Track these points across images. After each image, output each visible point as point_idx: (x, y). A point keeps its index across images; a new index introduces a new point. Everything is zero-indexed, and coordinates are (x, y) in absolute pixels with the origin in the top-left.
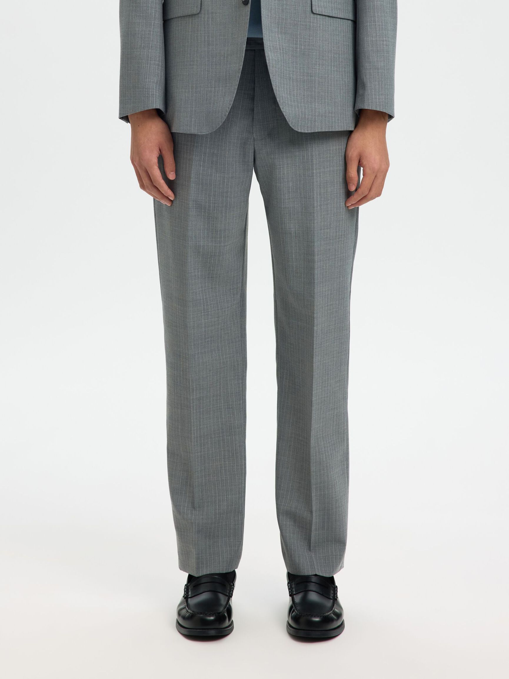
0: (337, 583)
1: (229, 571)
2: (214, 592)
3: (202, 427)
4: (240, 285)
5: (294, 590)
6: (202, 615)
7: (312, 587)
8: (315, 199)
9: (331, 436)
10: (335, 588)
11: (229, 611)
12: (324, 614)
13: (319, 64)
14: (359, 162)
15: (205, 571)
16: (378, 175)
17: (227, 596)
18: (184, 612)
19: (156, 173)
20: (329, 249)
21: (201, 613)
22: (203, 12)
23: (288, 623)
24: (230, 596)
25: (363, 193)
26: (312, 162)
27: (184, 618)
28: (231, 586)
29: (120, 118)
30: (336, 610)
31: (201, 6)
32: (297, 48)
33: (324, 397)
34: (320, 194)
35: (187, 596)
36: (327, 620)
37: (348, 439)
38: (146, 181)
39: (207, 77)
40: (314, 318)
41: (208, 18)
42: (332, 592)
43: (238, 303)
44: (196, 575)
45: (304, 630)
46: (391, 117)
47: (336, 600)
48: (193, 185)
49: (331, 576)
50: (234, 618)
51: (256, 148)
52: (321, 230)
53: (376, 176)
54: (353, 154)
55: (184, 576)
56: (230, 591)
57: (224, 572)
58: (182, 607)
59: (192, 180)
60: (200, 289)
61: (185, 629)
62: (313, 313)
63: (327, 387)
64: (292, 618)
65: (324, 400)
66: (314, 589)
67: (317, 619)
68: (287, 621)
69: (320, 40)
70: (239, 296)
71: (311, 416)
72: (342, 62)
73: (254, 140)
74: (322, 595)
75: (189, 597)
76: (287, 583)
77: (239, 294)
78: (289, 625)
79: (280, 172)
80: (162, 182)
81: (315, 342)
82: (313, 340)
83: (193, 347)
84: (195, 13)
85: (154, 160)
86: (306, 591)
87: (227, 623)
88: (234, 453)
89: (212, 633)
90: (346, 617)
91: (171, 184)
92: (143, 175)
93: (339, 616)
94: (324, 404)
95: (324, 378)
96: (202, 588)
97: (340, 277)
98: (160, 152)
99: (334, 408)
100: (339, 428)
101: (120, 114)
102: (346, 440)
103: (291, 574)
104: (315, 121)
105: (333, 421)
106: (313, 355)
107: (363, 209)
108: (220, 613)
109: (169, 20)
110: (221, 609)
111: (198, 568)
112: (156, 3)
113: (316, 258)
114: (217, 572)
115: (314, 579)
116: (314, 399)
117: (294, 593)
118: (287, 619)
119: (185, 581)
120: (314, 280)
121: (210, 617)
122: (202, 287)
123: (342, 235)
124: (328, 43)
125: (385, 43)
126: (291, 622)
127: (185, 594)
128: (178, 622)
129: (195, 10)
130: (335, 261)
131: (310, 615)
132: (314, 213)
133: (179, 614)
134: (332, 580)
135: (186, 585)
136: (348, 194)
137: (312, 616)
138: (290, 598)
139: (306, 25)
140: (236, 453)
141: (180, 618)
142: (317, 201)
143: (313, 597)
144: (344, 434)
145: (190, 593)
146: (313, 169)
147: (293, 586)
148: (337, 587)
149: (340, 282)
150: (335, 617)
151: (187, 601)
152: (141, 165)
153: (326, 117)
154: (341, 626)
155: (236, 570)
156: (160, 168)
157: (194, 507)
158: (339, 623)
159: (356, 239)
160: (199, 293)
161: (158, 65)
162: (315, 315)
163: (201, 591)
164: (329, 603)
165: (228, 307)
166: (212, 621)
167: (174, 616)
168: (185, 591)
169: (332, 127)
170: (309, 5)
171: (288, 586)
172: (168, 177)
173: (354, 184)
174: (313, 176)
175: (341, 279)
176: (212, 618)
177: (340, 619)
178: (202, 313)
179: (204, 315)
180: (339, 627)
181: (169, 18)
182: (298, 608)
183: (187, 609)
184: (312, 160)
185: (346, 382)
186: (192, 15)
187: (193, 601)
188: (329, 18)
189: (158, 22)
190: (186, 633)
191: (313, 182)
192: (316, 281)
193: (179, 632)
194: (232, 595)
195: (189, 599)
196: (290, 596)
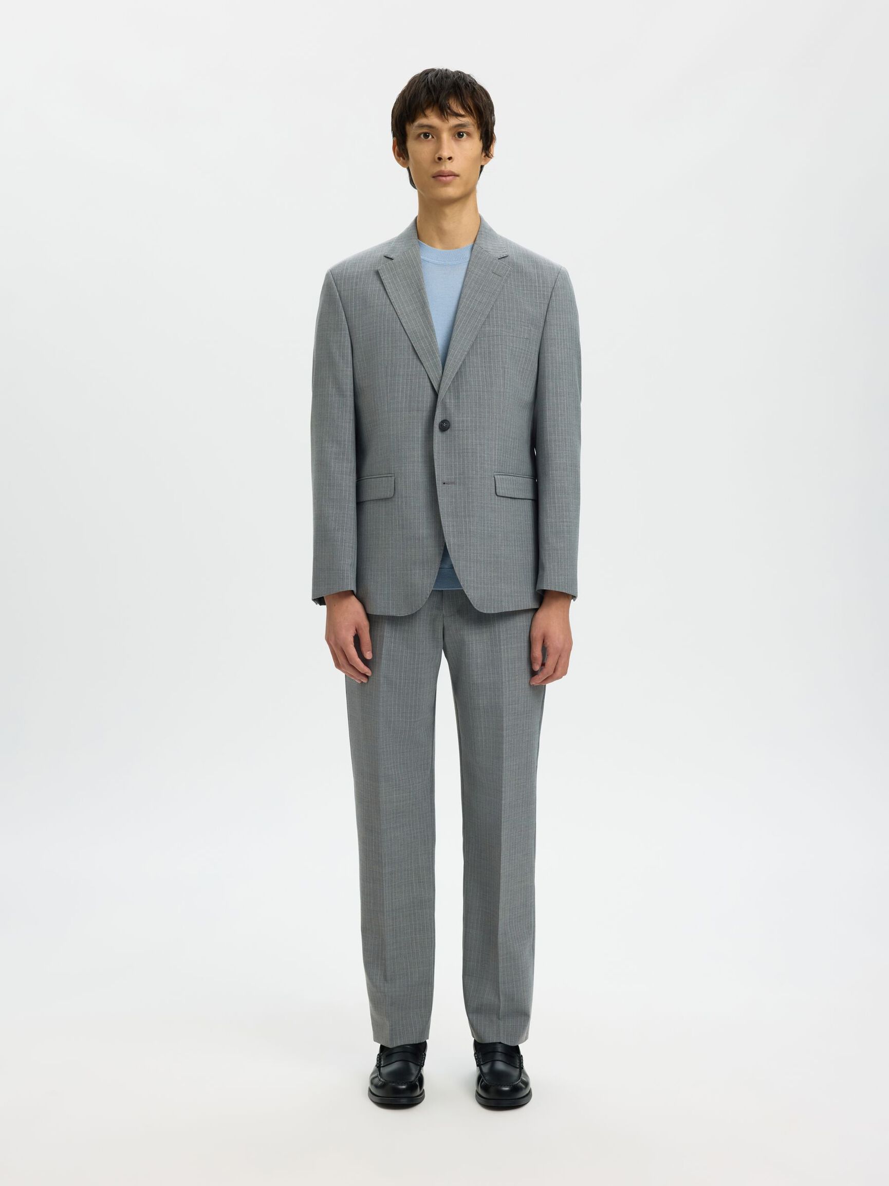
0: (522, 1053)
1: (422, 1042)
2: (406, 1061)
3: (394, 900)
4: (430, 761)
5: (481, 1060)
6: (394, 1084)
7: (499, 1056)
8: (503, 674)
9: (518, 909)
10: (520, 1058)
11: (421, 1080)
12: (513, 1083)
13: (504, 545)
14: (544, 642)
15: (399, 1043)
16: (562, 655)
17: (418, 1065)
18: (376, 1080)
19: (353, 651)
20: (517, 724)
21: (393, 1082)
22: (396, 496)
23: (477, 1092)
24: (422, 1065)
25: (548, 673)
26: (499, 638)
27: (376, 1086)
28: (423, 1055)
29: (314, 600)
30: (523, 1078)
31: (395, 490)
32: (485, 530)
33: (512, 870)
34: (508, 670)
35: (380, 1065)
36: (516, 1089)
37: (534, 912)
38: (342, 660)
39: (403, 560)
40: (501, 792)
41: (402, 502)
42: (518, 1061)
43: (429, 779)
44: (390, 1046)
45: (494, 1099)
46: (574, 597)
47: (523, 1068)
48: (383, 661)
49: (516, 1045)
50: (425, 1087)
51: (445, 625)
52: (509, 705)
53: (560, 656)
54: (537, 634)
55: (377, 1046)
56: (422, 1061)
57: (417, 1043)
58: (374, 1076)
59: (383, 656)
60: (392, 765)
61: (377, 1097)
62: (502, 787)
63: (515, 860)
64: (481, 1087)
65: (512, 873)
66: (500, 1059)
67: (507, 1089)
68: (475, 1091)
69: (504, 521)
70: (429, 773)
71: (499, 889)
72: (524, 541)
73: (443, 617)
74: (509, 1064)
75: (382, 1066)
76: (473, 1053)
77: (430, 770)
78: (478, 1094)
79: (469, 648)
80: (358, 660)
81: (503, 815)
82: (501, 814)
83: (385, 821)
84: (388, 496)
85: (351, 639)
86: (493, 1061)
87: (418, 1092)
88: (424, 927)
89: (404, 1101)
90: (533, 1085)
91: (366, 662)
92: (339, 654)
93: (526, 1084)
94: (512, 877)
95: (512, 851)
96: (395, 1057)
97: (527, 752)
98: (355, 632)
99: (521, 881)
100: (526, 901)
101: (313, 595)
102: (532, 913)
103: (478, 1043)
104: (502, 601)
105: (521, 894)
106: (501, 828)
107: (550, 687)
108: (412, 1082)
109: (361, 502)
110: (413, 1078)
111: (391, 1039)
112: (349, 486)
113: (505, 733)
114: (411, 1043)
115: (500, 1049)
116: (502, 871)
117: (482, 1063)
118: (476, 1088)
119: (377, 1051)
120: (502, 754)
121: (402, 1085)
122: (394, 762)
123: (529, 711)
124: (511, 524)
125: (565, 524)
126: (480, 1092)
127: (378, 1064)
128: (370, 1090)
129: (389, 494)
130: (523, 736)
131: (500, 1085)
132: (502, 688)
133: (372, 1083)
134: (517, 1048)
135: (378, 1055)
136: (533, 673)
137: (502, 1085)
138: (477, 1069)
139: (492, 507)
140: (426, 926)
141: (373, 1086)
142: (505, 677)
143: (500, 1066)
144: (531, 906)
145: (382, 1062)
146: (500, 645)
147: (480, 1056)
148: (522, 1056)
149: (527, 757)
150: (523, 1086)
151: (379, 1070)
152: (336, 644)
153: (512, 596)
154: (529, 1094)
155: (427, 1041)
156: (355, 646)
157: (386, 979)
158: (527, 1092)
159: (542, 715)
160: (391, 769)
161: (352, 548)
162: (503, 789)
163: (393, 1061)
164: (515, 1073)
165: (419, 783)
166: (404, 1090)
167: (367, 1084)
168: (377, 1061)
169: (518, 606)
170: (494, 487)
171: (475, 1057)
172: (365, 656)
173: (538, 663)
174: (500, 652)
175: (529, 754)
176: (404, 1087)
177: (528, 1087)
178: (393, 788)
179: (396, 790)
180: (527, 1095)
181: (362, 501)
182: (487, 1078)
183: (380, 1077)
184: (499, 636)
185: (533, 856)
186: (386, 499)
187: (385, 1070)
188: (511, 499)
189: (353, 505)
190: (378, 1101)
191: (501, 658)
192: (504, 756)
193: (371, 1100)
194: (424, 1065)
195: (382, 1069)
196: (478, 1066)
